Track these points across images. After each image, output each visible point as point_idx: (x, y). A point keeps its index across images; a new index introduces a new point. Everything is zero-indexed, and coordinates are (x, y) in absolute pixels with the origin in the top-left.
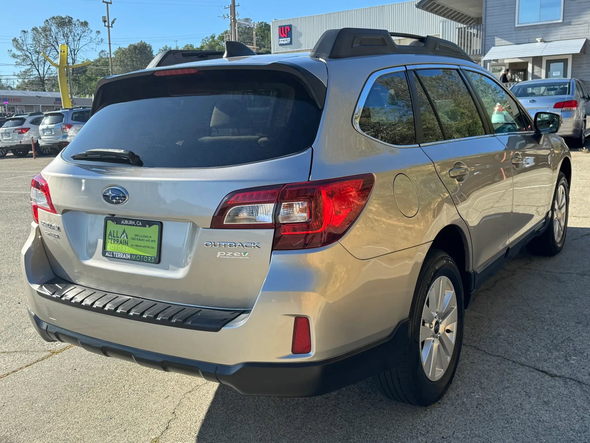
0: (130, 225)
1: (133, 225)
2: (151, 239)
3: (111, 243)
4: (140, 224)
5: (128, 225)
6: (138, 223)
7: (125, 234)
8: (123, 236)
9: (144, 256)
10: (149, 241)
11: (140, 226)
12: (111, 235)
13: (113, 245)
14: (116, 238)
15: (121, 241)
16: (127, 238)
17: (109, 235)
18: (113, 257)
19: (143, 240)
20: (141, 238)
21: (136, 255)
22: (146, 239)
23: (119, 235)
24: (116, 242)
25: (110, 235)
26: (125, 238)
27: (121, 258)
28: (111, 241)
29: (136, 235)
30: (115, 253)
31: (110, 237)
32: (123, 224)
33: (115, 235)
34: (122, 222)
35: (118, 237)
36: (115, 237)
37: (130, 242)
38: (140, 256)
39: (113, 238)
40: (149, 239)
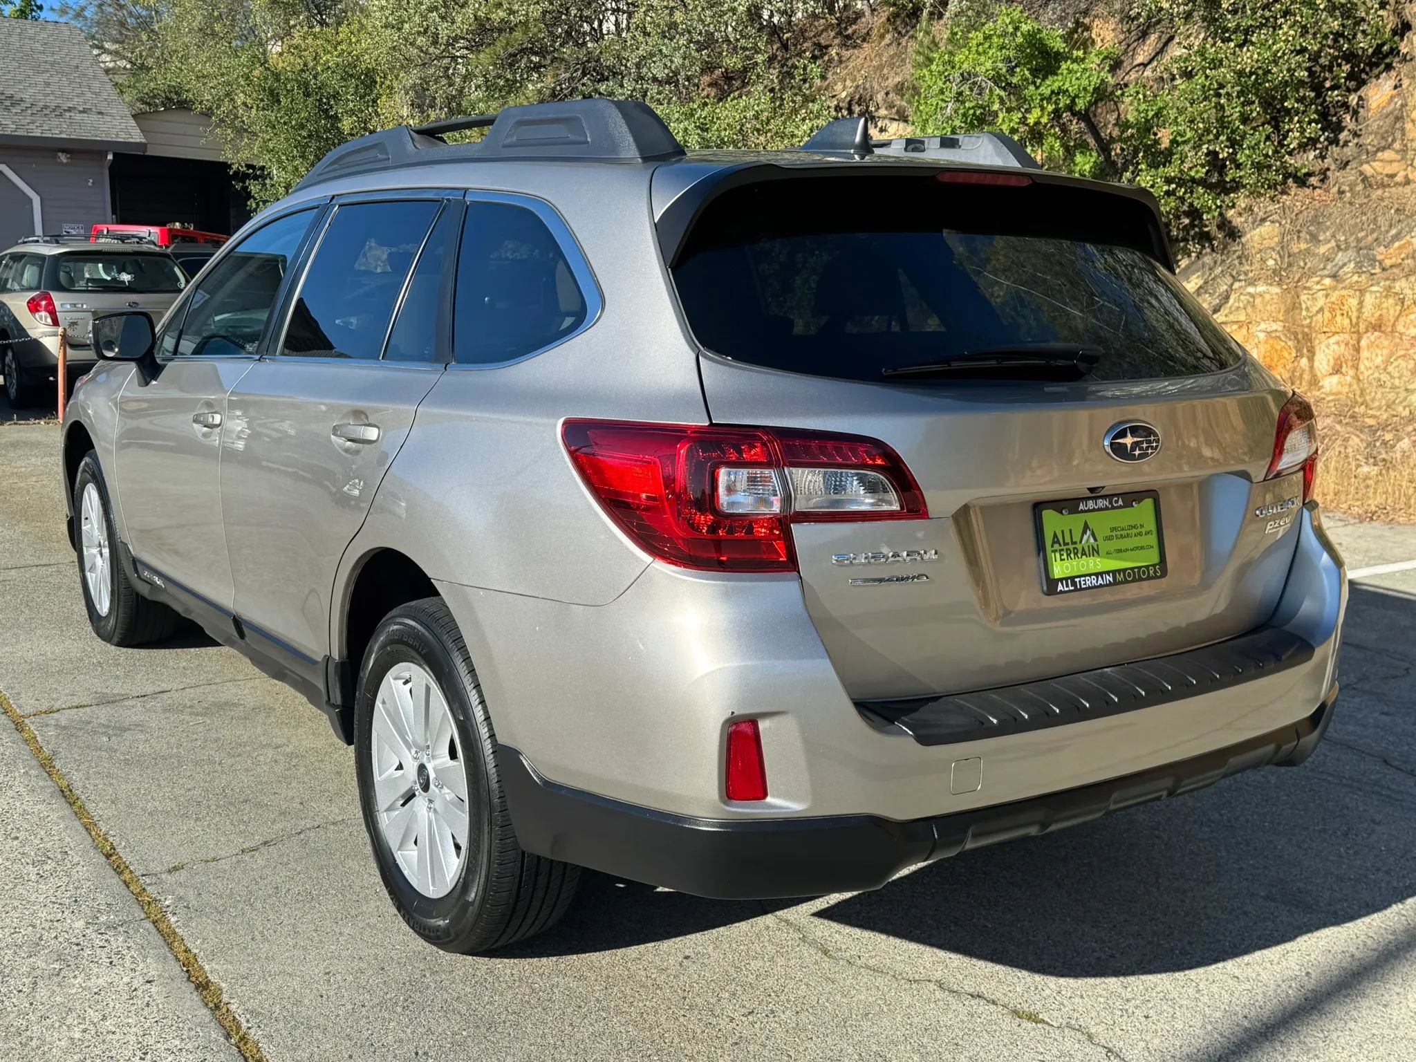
0: (1100, 509)
1: (1107, 508)
2: (1143, 530)
3: (1061, 560)
4: (1120, 503)
5: (1094, 510)
6: (1117, 502)
7: (1088, 532)
8: (1085, 537)
9: (1140, 568)
10: (1140, 534)
11: (1120, 507)
12: (1058, 542)
13: (1066, 563)
14: (1071, 547)
15: (1083, 549)
16: (1095, 540)
17: (1054, 543)
18: (1076, 590)
19: (1128, 536)
20: (1124, 533)
21: (1124, 570)
22: (1134, 531)
23: (1076, 538)
24: (1072, 555)
25: (1055, 540)
26: (1092, 540)
27: (1095, 587)
28: (1061, 555)
29: (1113, 529)
30: (1077, 580)
31: (1056, 547)
32: (1082, 511)
33: (1068, 540)
34: (1081, 507)
35: (1076, 543)
36: (1068, 544)
37: (1104, 546)
38: (1132, 569)
39: (1065, 548)
40: (1139, 530)
